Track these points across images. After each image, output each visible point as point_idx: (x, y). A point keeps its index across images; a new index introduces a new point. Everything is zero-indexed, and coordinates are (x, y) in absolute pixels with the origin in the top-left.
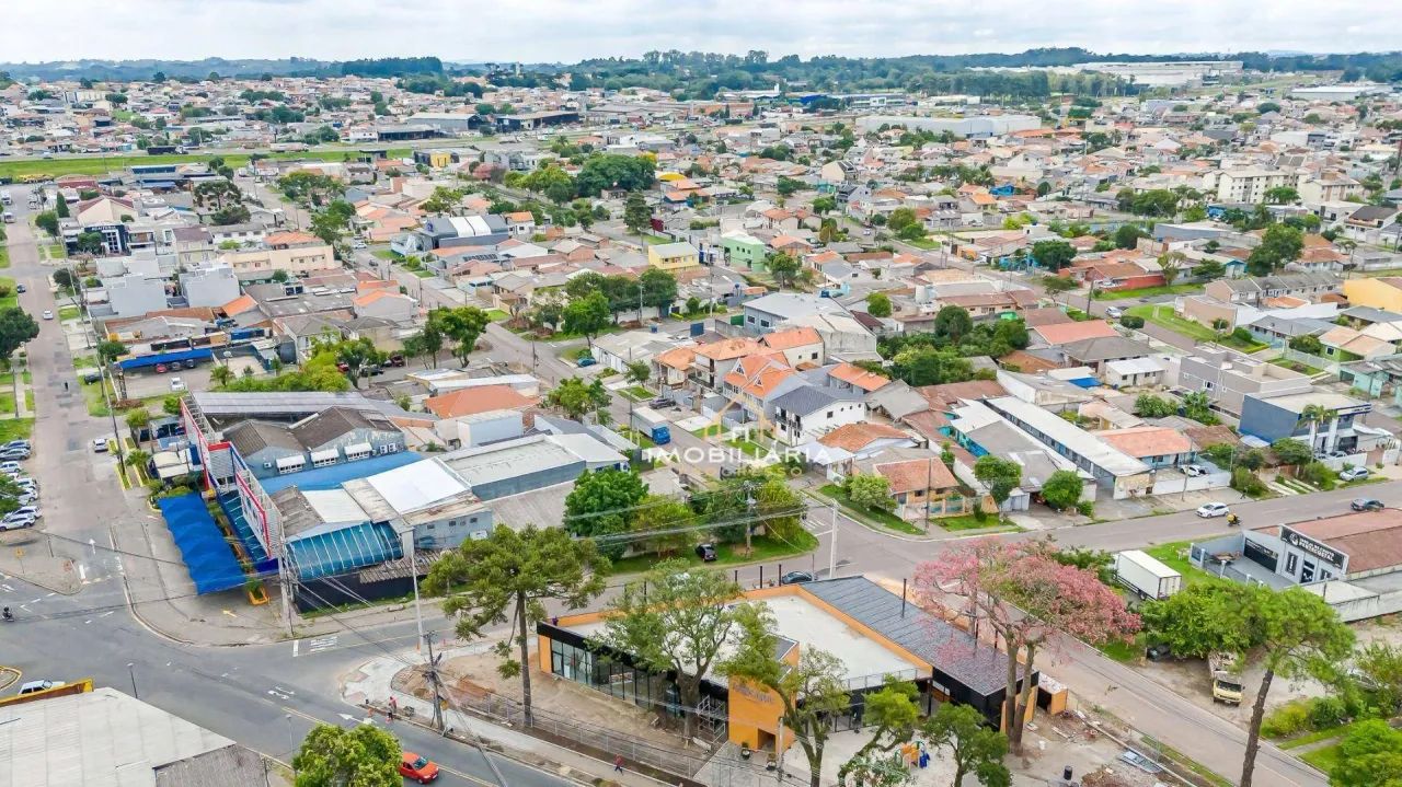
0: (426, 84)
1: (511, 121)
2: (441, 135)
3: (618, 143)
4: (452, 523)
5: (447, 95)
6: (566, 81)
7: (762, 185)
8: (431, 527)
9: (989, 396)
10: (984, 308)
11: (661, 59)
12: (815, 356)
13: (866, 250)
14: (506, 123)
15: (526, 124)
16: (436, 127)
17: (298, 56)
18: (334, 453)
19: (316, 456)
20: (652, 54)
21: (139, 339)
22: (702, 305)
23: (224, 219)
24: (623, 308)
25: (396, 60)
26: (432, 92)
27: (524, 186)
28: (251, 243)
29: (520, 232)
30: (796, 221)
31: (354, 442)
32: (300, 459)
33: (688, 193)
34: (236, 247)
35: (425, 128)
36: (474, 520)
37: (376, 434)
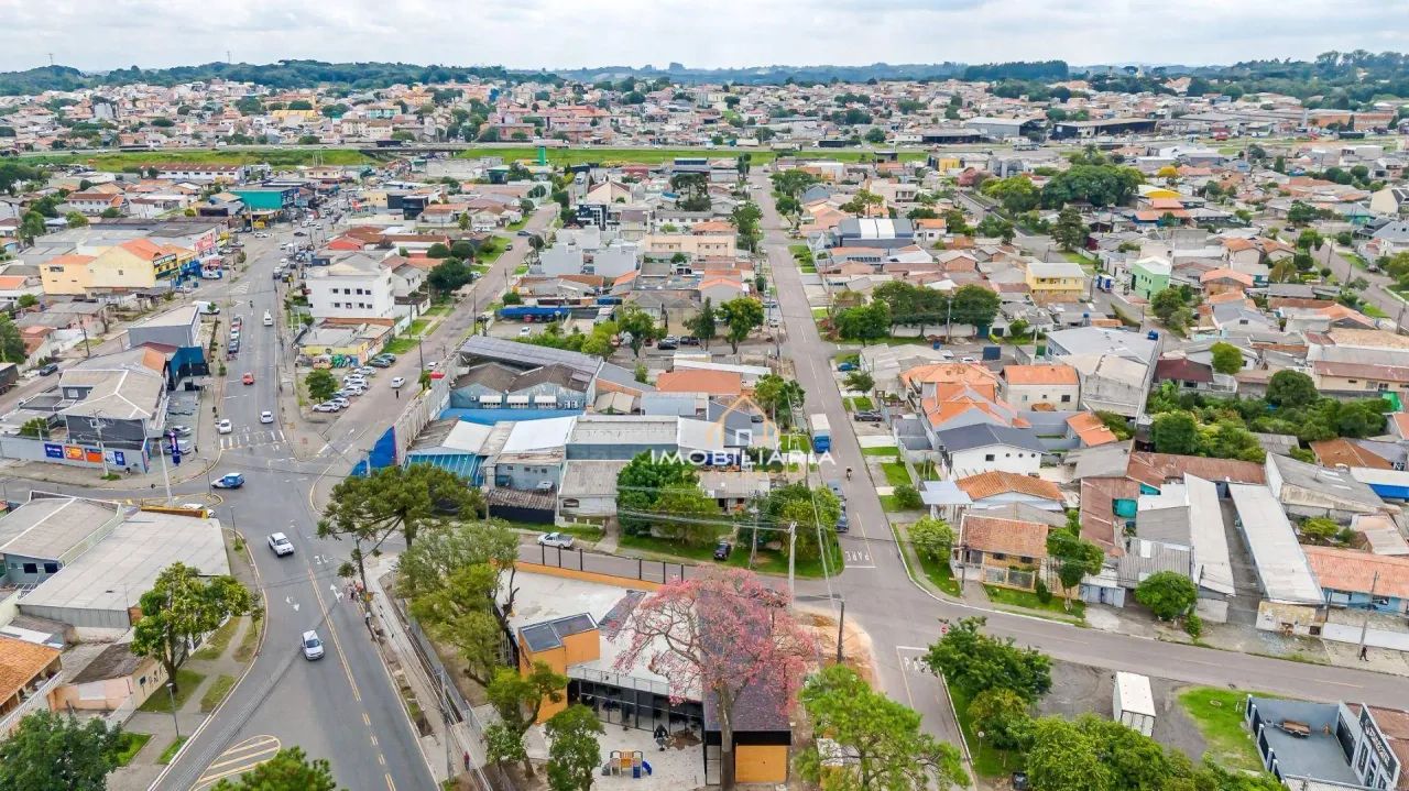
0: (1014, 88)
1: (1064, 127)
2: (986, 140)
3: (1157, 155)
4: (527, 469)
5: (1032, 100)
6: (1182, 85)
7: (1276, 210)
8: (510, 468)
9: (1235, 480)
10: (1371, 382)
11: (1340, 61)
12: (1066, 399)
13: (1319, 297)
14: (1060, 129)
15: (1084, 132)
16: (983, 132)
17: (951, 61)
18: (525, 399)
19: (511, 399)
20: (1329, 55)
21: (532, 294)
22: (1029, 330)
23: (690, 206)
24: (932, 321)
25: (1021, 63)
26: (1017, 97)
27: (995, 195)
28: (687, 228)
29: (928, 239)
30: (1258, 255)
31: (544, 394)
32: (498, 399)
33: (1161, 214)
34: (672, 229)
35: (972, 132)
36: (544, 471)
37: (562, 390)
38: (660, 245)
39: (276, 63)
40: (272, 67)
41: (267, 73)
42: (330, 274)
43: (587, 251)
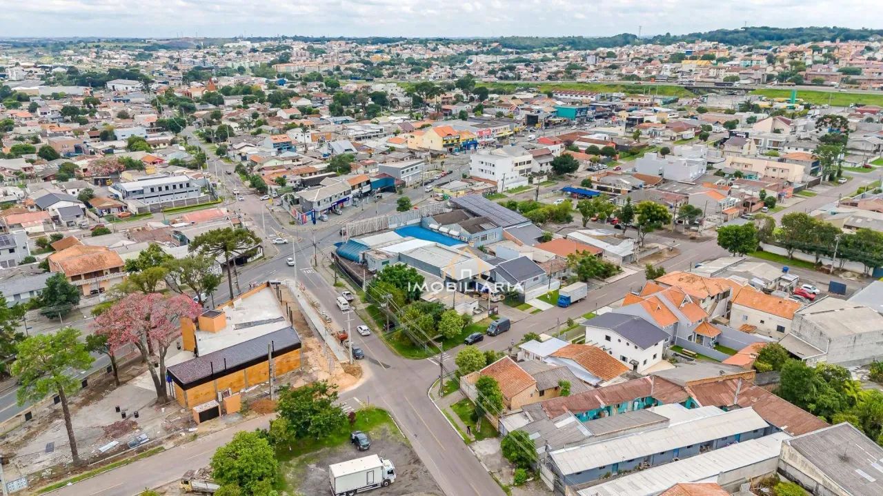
19: (441, 229)
31: (455, 230)
32: (436, 227)
37: (462, 230)
38: (738, 164)
39: (740, 29)
40: (736, 32)
41: (730, 36)
42: (491, 154)
43: (708, 163)
